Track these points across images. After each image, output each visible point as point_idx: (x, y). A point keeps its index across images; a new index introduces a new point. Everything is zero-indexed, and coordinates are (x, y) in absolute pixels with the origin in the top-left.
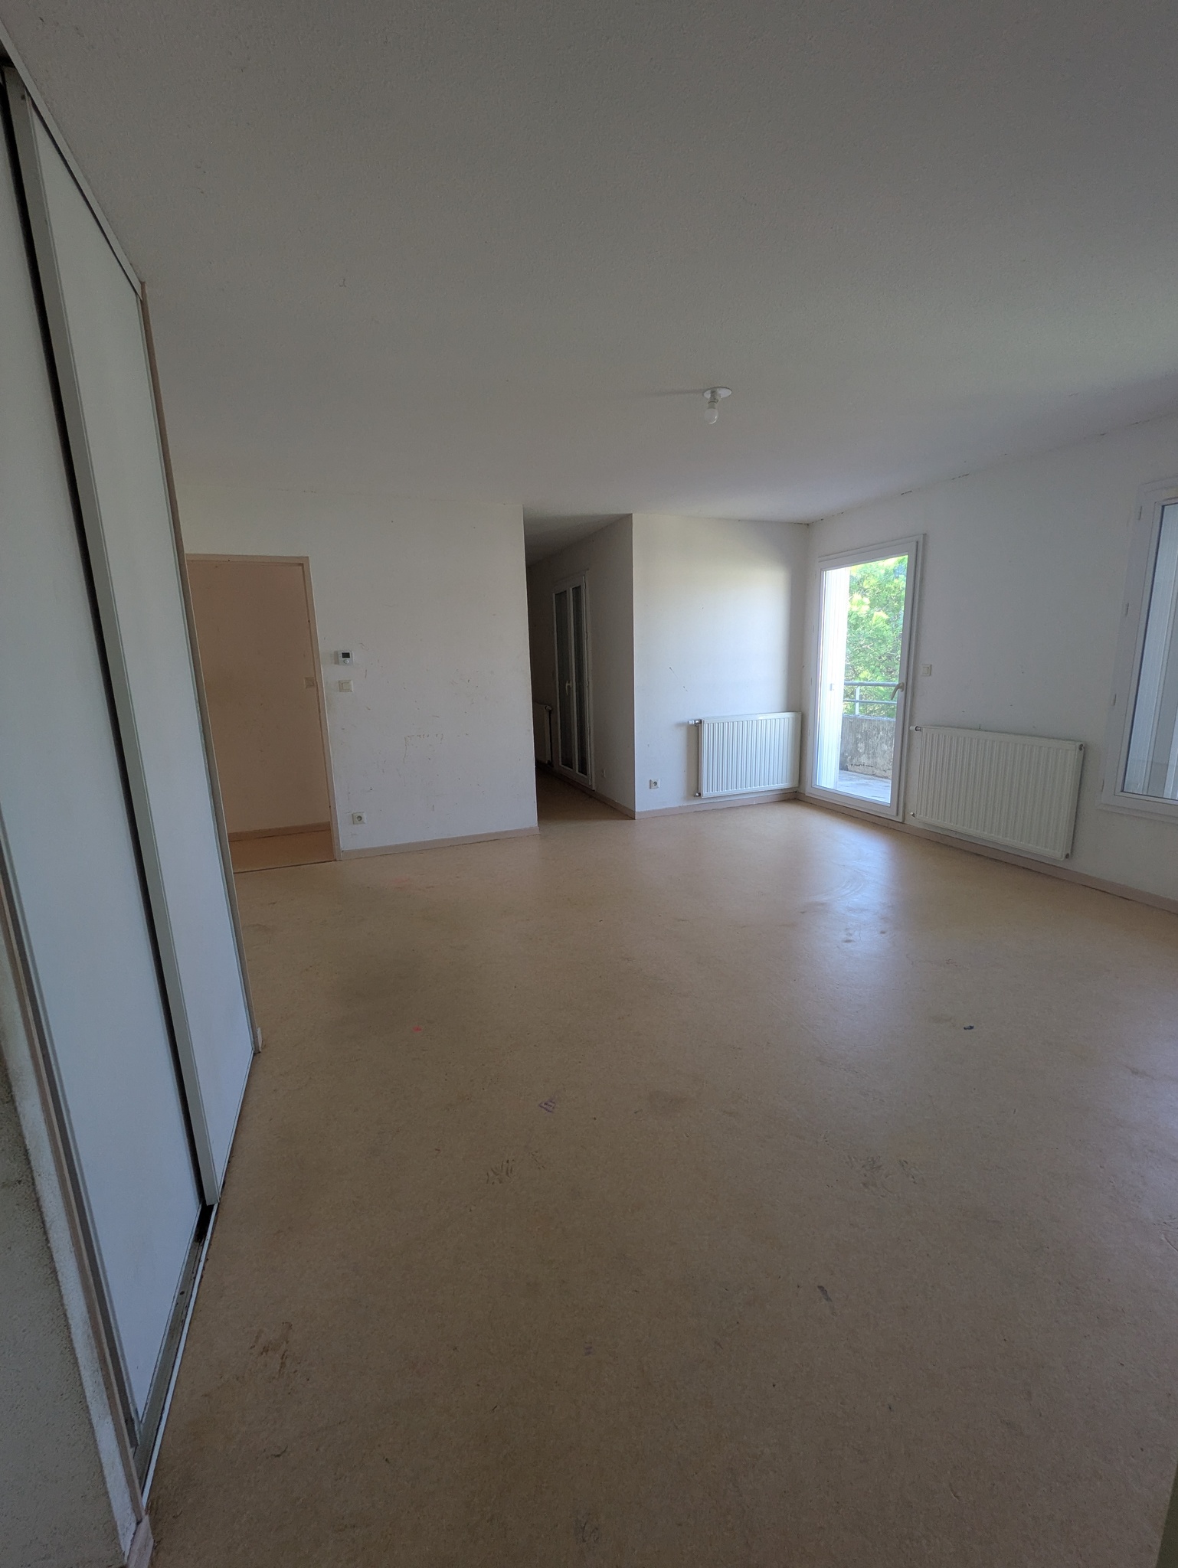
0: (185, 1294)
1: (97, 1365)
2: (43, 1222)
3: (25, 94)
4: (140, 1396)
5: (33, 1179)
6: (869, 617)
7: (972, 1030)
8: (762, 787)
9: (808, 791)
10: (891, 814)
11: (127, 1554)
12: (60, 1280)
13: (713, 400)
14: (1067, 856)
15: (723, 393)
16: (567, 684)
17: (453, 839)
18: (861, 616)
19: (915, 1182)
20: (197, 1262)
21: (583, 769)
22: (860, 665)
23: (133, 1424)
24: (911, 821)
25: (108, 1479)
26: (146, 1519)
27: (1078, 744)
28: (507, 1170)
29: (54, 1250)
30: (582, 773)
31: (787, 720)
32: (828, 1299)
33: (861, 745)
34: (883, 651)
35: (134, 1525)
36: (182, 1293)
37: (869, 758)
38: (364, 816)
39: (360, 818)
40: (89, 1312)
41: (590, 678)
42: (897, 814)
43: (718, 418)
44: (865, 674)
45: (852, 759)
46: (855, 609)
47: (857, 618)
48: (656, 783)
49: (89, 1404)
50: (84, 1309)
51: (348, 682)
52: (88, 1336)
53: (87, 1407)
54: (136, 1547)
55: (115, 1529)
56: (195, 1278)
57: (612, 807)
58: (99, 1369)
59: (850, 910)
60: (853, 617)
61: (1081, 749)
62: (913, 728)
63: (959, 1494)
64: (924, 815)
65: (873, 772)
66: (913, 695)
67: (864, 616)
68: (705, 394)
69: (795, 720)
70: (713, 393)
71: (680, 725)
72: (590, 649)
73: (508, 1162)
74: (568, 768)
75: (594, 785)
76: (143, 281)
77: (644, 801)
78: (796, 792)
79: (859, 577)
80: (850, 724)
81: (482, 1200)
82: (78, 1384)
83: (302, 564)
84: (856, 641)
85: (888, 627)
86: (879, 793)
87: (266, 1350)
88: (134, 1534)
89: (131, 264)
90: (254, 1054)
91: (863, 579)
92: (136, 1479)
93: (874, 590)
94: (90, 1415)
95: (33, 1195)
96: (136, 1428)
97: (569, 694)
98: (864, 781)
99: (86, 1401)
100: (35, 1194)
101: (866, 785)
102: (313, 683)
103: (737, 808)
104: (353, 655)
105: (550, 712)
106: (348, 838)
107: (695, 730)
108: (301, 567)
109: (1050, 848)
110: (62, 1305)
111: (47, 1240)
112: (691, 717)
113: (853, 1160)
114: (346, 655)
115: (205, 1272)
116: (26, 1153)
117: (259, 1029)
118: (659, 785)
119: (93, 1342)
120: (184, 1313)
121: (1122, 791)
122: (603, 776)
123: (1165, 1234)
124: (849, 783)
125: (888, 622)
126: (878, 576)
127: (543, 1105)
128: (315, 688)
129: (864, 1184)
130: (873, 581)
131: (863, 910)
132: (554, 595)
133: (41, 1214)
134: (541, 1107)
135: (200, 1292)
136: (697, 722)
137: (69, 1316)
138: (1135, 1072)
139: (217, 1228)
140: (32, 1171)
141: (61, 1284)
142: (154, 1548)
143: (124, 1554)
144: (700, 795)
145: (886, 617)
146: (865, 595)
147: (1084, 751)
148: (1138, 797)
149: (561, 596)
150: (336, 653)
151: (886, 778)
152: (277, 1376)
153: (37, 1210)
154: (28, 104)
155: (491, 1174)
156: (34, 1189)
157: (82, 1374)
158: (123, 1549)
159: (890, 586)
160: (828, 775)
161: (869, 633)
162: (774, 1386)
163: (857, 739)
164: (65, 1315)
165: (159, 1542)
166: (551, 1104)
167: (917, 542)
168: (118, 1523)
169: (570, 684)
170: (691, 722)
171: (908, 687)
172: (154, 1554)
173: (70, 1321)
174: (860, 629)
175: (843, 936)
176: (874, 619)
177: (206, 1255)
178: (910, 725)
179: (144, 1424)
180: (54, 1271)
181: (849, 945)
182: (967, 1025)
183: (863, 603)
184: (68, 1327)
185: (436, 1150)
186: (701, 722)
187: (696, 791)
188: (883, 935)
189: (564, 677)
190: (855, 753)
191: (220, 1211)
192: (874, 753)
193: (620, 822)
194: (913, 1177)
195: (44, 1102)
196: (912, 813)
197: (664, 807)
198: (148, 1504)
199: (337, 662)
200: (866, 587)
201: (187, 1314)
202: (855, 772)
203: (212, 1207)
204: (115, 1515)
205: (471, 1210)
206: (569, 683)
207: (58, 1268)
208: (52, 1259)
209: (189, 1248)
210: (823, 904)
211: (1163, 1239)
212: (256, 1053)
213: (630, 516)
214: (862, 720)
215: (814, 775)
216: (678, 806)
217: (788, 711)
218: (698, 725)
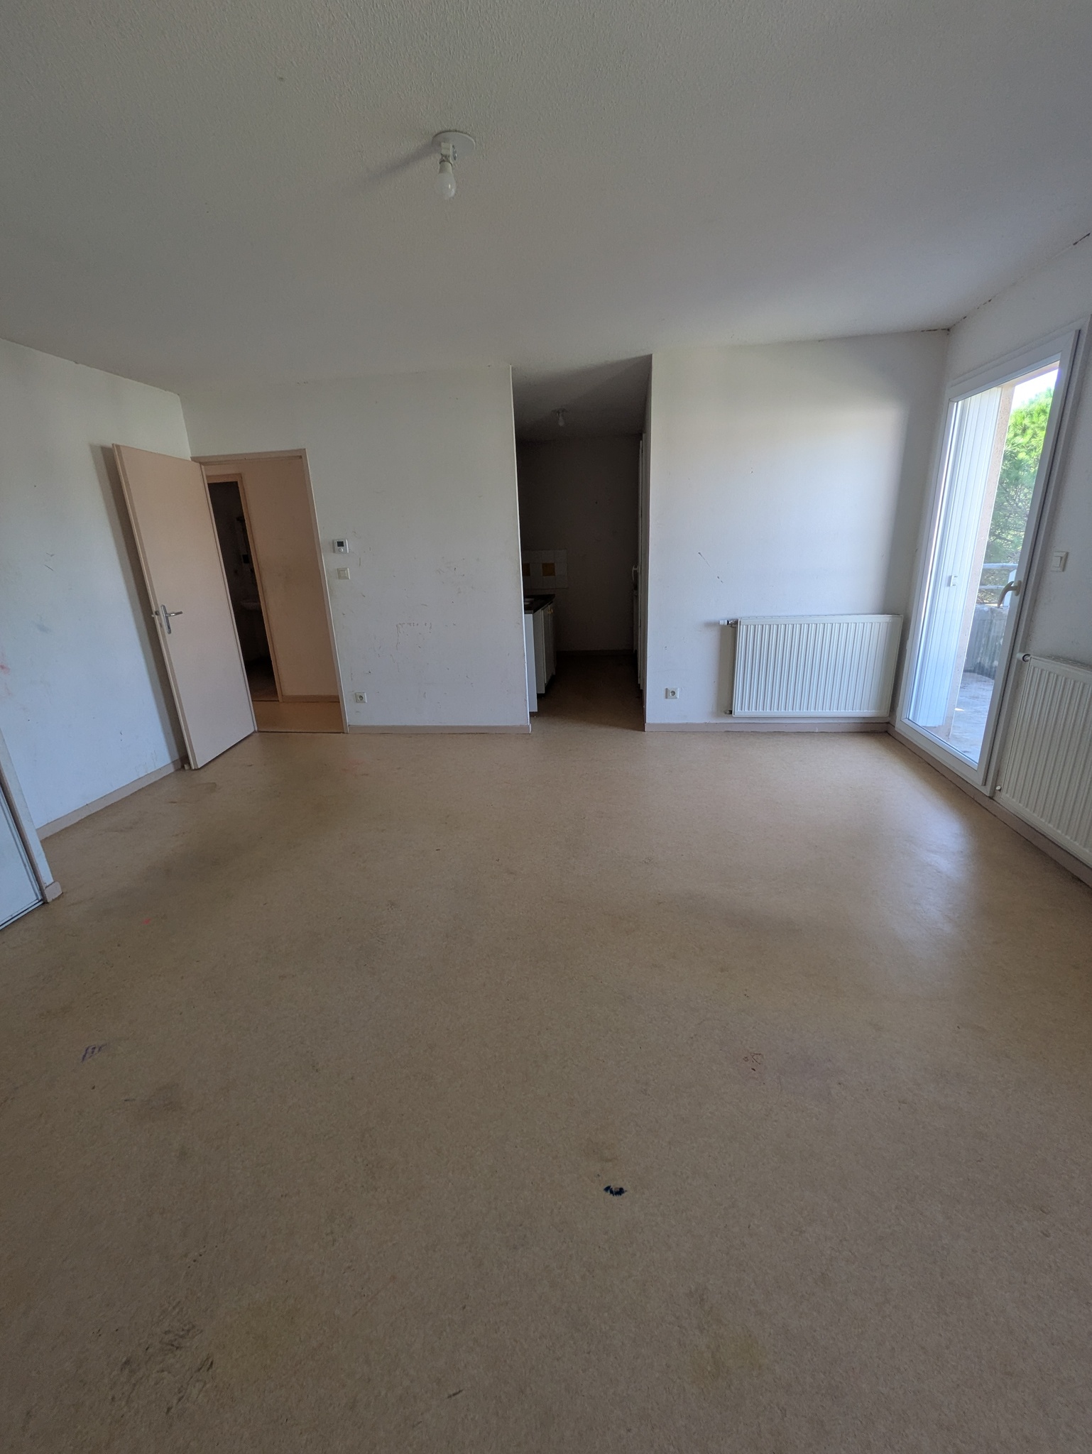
9: (899, 727)
10: (976, 780)
17: (444, 727)
24: (999, 795)
31: (877, 625)
38: (365, 696)
39: (362, 697)
42: (985, 781)
48: (674, 693)
51: (344, 570)
62: (1022, 656)
64: (1012, 792)
66: (1031, 601)
69: (892, 626)
71: (709, 625)
77: (656, 709)
78: (888, 723)
83: (298, 458)
104: (348, 544)
106: (353, 715)
107: (730, 631)
108: (300, 460)
112: (723, 617)
114: (341, 544)
118: (678, 694)
136: (732, 621)
144: (731, 712)
150: (333, 542)
167: (1079, 332)
170: (722, 622)
171: (1028, 588)
178: (1020, 651)
186: (736, 622)
187: (726, 707)
193: (627, 731)
196: (1004, 786)
197: (686, 722)
199: (334, 551)
212: (43, 903)
213: (650, 357)
215: (907, 705)
216: (703, 722)
217: (884, 612)
218: (733, 626)
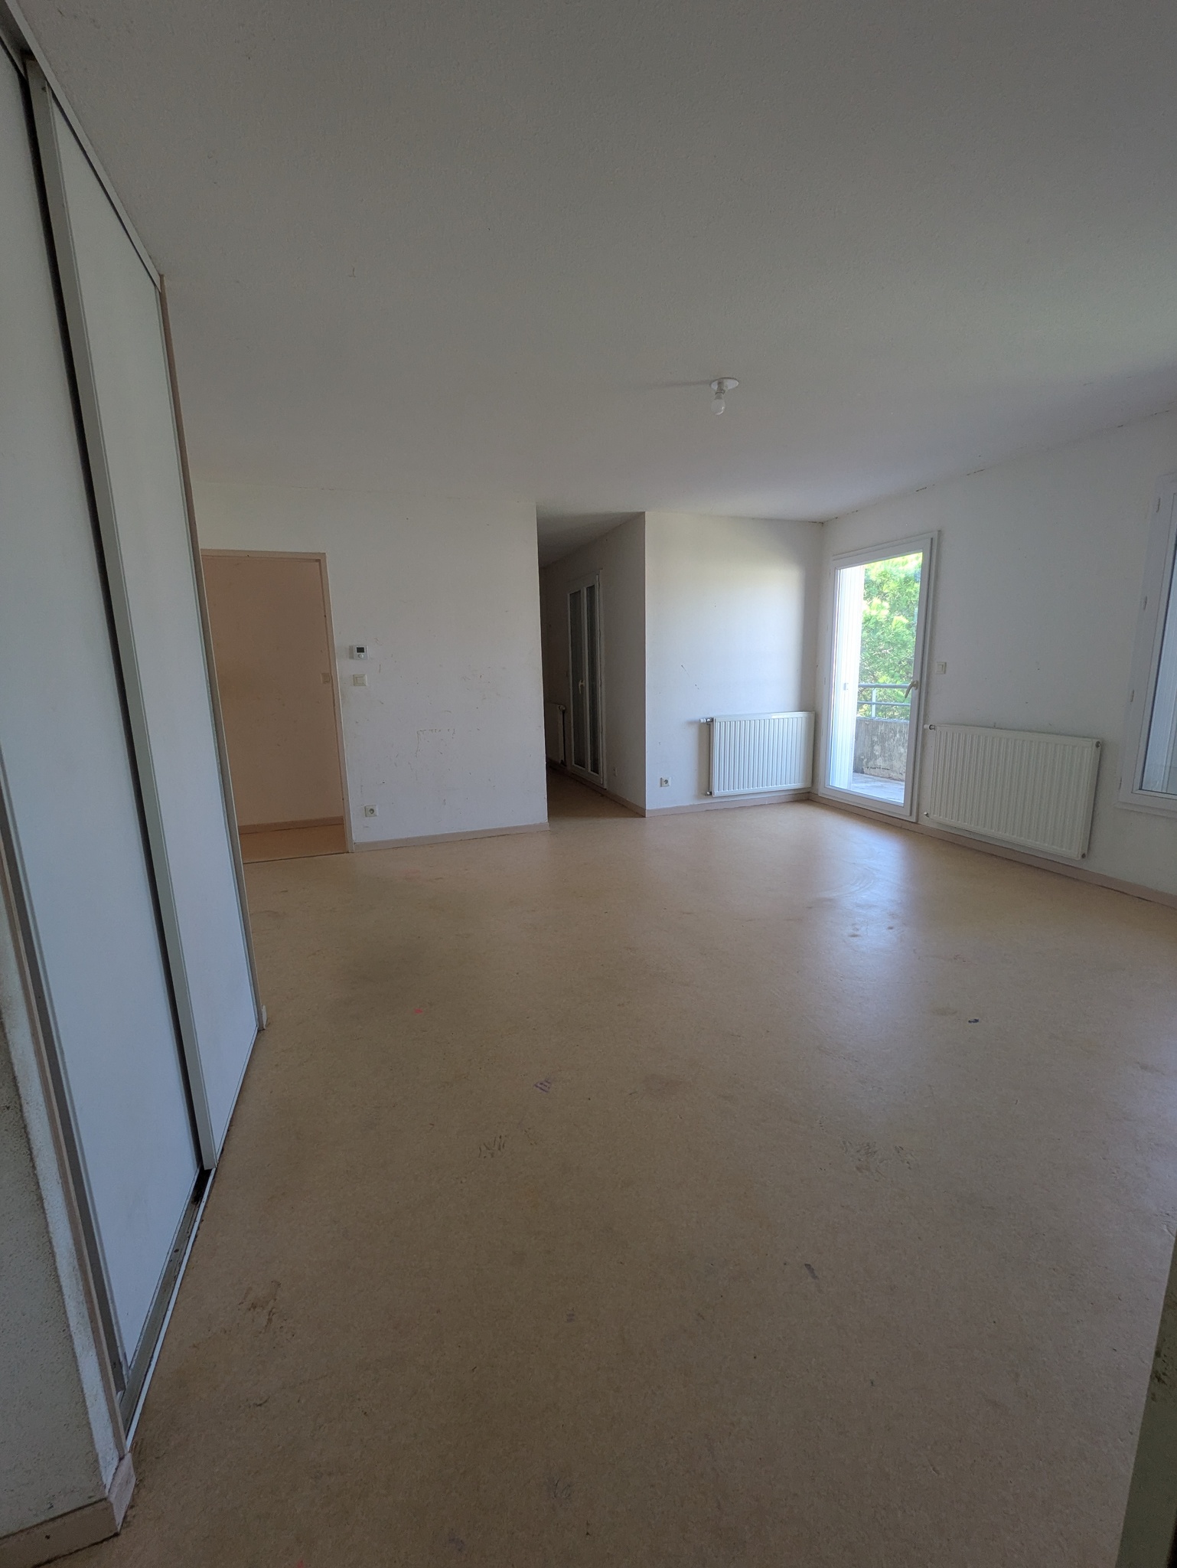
0: (179, 1252)
1: (82, 1298)
2: (30, 1149)
3: (46, 86)
4: (130, 1341)
5: (21, 1106)
6: (889, 621)
7: (977, 1023)
8: (774, 787)
9: (821, 791)
10: (905, 814)
11: (108, 1487)
12: (46, 1208)
13: (721, 390)
14: (1083, 856)
15: (730, 385)
16: (580, 684)
17: (464, 833)
18: (880, 620)
19: (909, 1168)
20: (193, 1222)
21: (595, 769)
22: (879, 671)
23: (122, 1368)
24: (925, 822)
25: (90, 1410)
26: (128, 1457)
27: (1095, 741)
28: (500, 1145)
29: (41, 1178)
30: (594, 771)
31: (800, 720)
32: (815, 1277)
33: (877, 748)
34: (903, 656)
35: (115, 1462)
36: (177, 1251)
37: (885, 761)
38: (377, 810)
39: (372, 810)
40: (75, 1244)
41: (603, 677)
42: (911, 815)
43: (725, 409)
44: (884, 679)
45: (867, 762)
46: (874, 613)
47: (877, 623)
48: (666, 781)
49: (73, 1333)
50: (71, 1242)
51: (362, 676)
52: (74, 1268)
53: (71, 1336)
54: (119, 1480)
55: (97, 1461)
56: (189, 1237)
57: (623, 805)
58: (84, 1302)
59: (859, 906)
60: (872, 621)
61: (1097, 746)
62: (927, 726)
63: (938, 1468)
64: (938, 815)
65: (889, 775)
66: (927, 693)
67: (883, 620)
68: (712, 385)
69: (808, 719)
70: (720, 383)
71: (691, 723)
72: (603, 647)
73: (500, 1137)
74: (580, 767)
75: (605, 783)
76: (161, 273)
77: (655, 799)
78: (809, 792)
79: (879, 581)
80: (865, 727)
81: (473, 1173)
82: (62, 1311)
83: (319, 560)
84: (875, 646)
85: (908, 632)
86: (893, 794)
87: (254, 1306)
88: (116, 1469)
89: (150, 257)
90: (259, 1031)
91: (882, 583)
92: (121, 1420)
93: (894, 595)
94: (73, 1344)
95: (21, 1122)
96: (124, 1373)
97: (582, 693)
98: (880, 784)
99: (69, 1330)
100: (23, 1121)
101: (882, 787)
102: (329, 678)
103: (749, 807)
104: (368, 649)
105: (564, 712)
106: (360, 831)
107: (707, 728)
108: (318, 563)
109: (1068, 849)
110: (48, 1232)
111: (34, 1167)
112: (702, 716)
113: (848, 1144)
114: (361, 650)
115: (199, 1232)
116: (15, 1078)
117: (264, 1007)
118: (670, 782)
119: (79, 1275)
120: (177, 1270)
121: (1141, 789)
122: (615, 775)
123: (1168, 1226)
124: (864, 785)
125: (909, 626)
126: (898, 580)
127: (539, 1085)
128: (331, 685)
129: (858, 1168)
130: (893, 585)
131: (871, 906)
132: (569, 595)
133: (28, 1141)
134: (537, 1087)
135: (194, 1250)
136: (708, 720)
137: (54, 1244)
138: (1144, 1067)
139: (213, 1191)
140: (20, 1098)
141: (47, 1212)
142: (136, 1486)
143: (105, 1486)
144: (711, 793)
145: (906, 621)
146: (885, 600)
147: (1101, 749)
148: (1157, 795)
149: (576, 595)
150: (351, 648)
151: (902, 781)
152: (263, 1331)
153: (24, 1137)
154: (48, 95)
155: (483, 1148)
156: (22, 1116)
157: (66, 1303)
158: (104, 1481)
159: (910, 590)
160: (841, 775)
161: (889, 637)
162: (755, 1358)
163: (873, 742)
164: (51, 1243)
165: (141, 1481)
166: (546, 1084)
167: (932, 539)
168: (100, 1456)
169: (583, 684)
170: (702, 721)
171: (922, 685)
172: (136, 1491)
173: (55, 1250)
174: (879, 633)
175: (850, 931)
176: (894, 623)
177: (202, 1216)
178: (924, 724)
179: (133, 1370)
180: (40, 1199)
181: (855, 939)
182: (972, 1019)
183: (883, 608)
184: (53, 1254)
185: (431, 1124)
186: (712, 720)
187: (707, 790)
188: (891, 931)
189: (578, 676)
190: (872, 756)
191: (217, 1175)
192: (890, 756)
193: (630, 819)
194: (908, 1163)
195: (34, 1034)
196: (925, 813)
197: (675, 805)
198: (132, 1445)
199: (352, 657)
200: (886, 591)
201: (179, 1270)
202: (871, 775)
203: (209, 1171)
204: (97, 1446)
205: (461, 1182)
206: (582, 682)
207: (44, 1197)
208: (39, 1186)
209: (185, 1209)
210: (830, 900)
211: (1166, 1230)
212: (260, 1030)
213: (643, 513)
214: (878, 722)
215: (827, 776)
216: (688, 804)
217: (801, 710)
218: (710, 723)
